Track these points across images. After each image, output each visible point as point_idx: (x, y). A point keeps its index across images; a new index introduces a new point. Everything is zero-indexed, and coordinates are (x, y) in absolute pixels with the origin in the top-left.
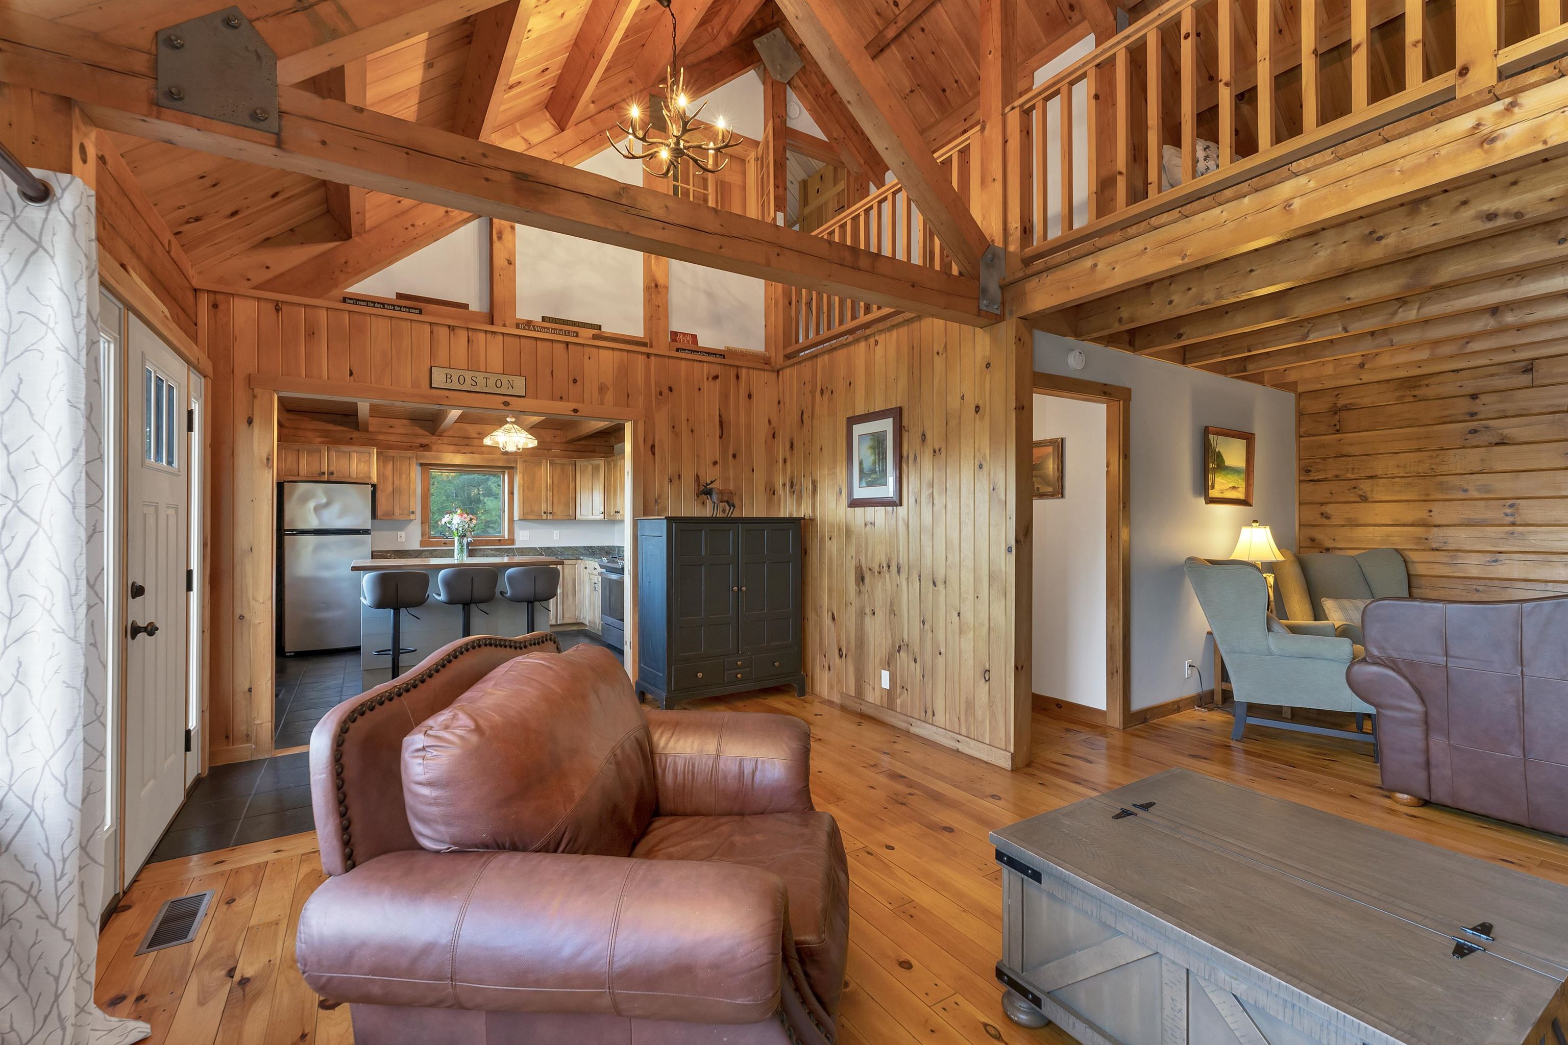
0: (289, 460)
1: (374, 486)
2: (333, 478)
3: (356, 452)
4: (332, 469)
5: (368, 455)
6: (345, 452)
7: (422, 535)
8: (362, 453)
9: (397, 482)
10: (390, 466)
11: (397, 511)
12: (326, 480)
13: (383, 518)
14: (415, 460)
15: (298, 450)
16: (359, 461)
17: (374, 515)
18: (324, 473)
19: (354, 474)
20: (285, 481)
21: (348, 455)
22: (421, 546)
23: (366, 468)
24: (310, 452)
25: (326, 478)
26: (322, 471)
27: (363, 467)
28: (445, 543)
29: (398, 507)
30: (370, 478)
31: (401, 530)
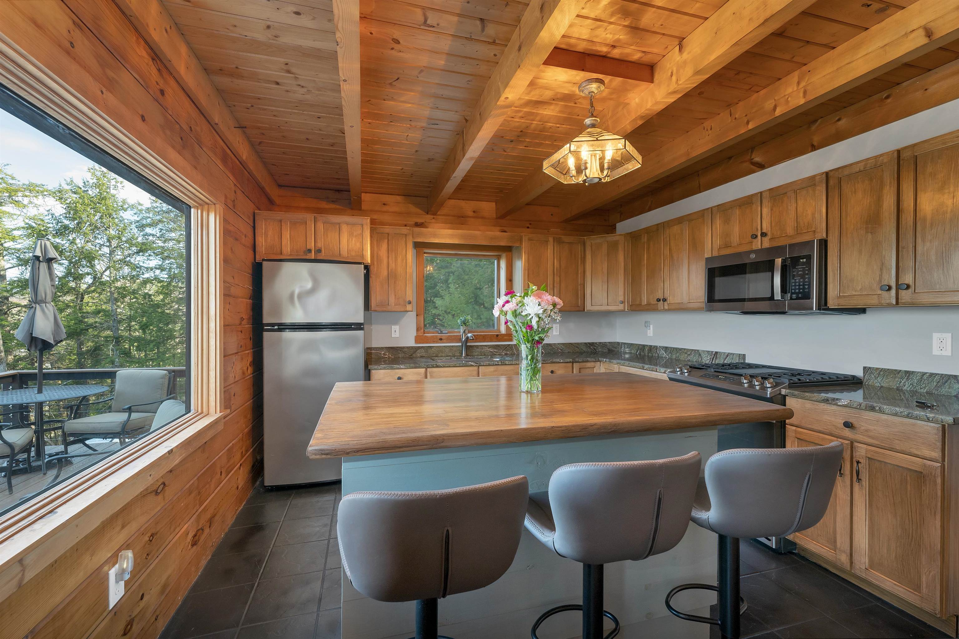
0: (270, 233)
1: (367, 268)
2: (321, 257)
3: (347, 224)
4: (319, 245)
5: (360, 227)
6: (334, 224)
7: (418, 330)
8: (354, 224)
9: (392, 265)
10: (384, 246)
11: (392, 300)
12: (313, 258)
13: (377, 309)
14: (411, 237)
15: (281, 221)
16: (351, 234)
17: (367, 306)
18: (310, 251)
19: (344, 253)
20: (264, 260)
21: (338, 226)
22: (417, 341)
23: (358, 245)
24: (294, 224)
25: (312, 256)
26: (308, 247)
27: (355, 244)
28: (441, 339)
29: (393, 297)
30: (363, 256)
31: (396, 323)
